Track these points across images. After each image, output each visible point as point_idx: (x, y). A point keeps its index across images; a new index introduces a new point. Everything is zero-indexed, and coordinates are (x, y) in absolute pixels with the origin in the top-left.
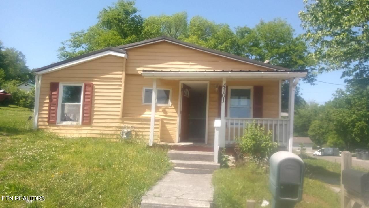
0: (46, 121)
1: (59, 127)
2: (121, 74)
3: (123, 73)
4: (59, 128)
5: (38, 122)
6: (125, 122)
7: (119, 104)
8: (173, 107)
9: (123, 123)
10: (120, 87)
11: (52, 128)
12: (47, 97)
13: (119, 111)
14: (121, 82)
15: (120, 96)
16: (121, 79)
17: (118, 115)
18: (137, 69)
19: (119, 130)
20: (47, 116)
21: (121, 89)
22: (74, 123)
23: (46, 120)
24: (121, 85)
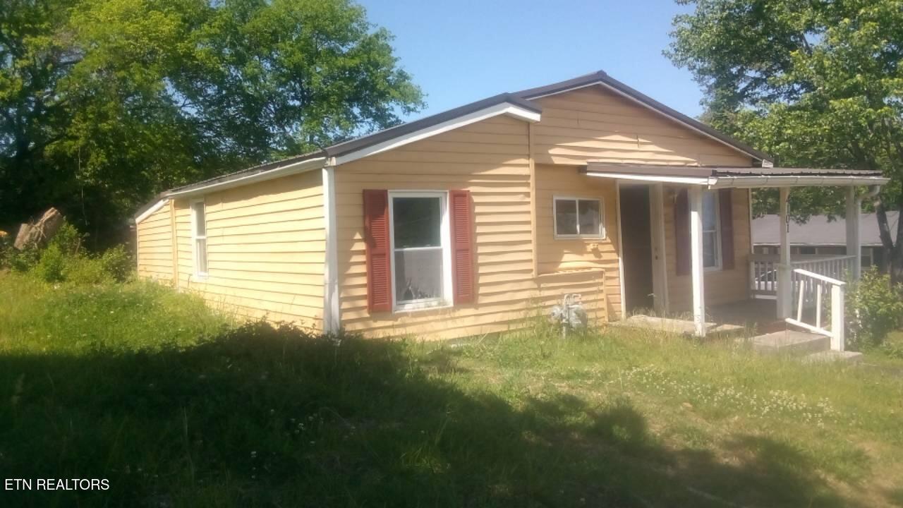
0: (363, 308)
1: (399, 319)
2: (528, 165)
3: (531, 162)
4: (399, 322)
5: (342, 311)
6: (542, 286)
7: (529, 242)
8: (609, 241)
9: (540, 289)
10: (527, 200)
11: (380, 324)
12: (358, 236)
13: (530, 261)
14: (528, 185)
15: (528, 223)
16: (528, 177)
17: (530, 271)
18: (551, 152)
19: (535, 306)
20: (364, 292)
21: (529, 203)
22: (433, 303)
23: (364, 303)
24: (528, 194)
